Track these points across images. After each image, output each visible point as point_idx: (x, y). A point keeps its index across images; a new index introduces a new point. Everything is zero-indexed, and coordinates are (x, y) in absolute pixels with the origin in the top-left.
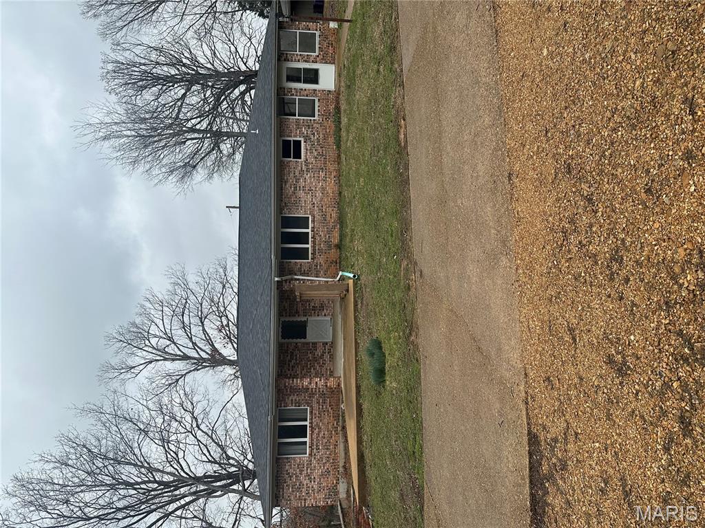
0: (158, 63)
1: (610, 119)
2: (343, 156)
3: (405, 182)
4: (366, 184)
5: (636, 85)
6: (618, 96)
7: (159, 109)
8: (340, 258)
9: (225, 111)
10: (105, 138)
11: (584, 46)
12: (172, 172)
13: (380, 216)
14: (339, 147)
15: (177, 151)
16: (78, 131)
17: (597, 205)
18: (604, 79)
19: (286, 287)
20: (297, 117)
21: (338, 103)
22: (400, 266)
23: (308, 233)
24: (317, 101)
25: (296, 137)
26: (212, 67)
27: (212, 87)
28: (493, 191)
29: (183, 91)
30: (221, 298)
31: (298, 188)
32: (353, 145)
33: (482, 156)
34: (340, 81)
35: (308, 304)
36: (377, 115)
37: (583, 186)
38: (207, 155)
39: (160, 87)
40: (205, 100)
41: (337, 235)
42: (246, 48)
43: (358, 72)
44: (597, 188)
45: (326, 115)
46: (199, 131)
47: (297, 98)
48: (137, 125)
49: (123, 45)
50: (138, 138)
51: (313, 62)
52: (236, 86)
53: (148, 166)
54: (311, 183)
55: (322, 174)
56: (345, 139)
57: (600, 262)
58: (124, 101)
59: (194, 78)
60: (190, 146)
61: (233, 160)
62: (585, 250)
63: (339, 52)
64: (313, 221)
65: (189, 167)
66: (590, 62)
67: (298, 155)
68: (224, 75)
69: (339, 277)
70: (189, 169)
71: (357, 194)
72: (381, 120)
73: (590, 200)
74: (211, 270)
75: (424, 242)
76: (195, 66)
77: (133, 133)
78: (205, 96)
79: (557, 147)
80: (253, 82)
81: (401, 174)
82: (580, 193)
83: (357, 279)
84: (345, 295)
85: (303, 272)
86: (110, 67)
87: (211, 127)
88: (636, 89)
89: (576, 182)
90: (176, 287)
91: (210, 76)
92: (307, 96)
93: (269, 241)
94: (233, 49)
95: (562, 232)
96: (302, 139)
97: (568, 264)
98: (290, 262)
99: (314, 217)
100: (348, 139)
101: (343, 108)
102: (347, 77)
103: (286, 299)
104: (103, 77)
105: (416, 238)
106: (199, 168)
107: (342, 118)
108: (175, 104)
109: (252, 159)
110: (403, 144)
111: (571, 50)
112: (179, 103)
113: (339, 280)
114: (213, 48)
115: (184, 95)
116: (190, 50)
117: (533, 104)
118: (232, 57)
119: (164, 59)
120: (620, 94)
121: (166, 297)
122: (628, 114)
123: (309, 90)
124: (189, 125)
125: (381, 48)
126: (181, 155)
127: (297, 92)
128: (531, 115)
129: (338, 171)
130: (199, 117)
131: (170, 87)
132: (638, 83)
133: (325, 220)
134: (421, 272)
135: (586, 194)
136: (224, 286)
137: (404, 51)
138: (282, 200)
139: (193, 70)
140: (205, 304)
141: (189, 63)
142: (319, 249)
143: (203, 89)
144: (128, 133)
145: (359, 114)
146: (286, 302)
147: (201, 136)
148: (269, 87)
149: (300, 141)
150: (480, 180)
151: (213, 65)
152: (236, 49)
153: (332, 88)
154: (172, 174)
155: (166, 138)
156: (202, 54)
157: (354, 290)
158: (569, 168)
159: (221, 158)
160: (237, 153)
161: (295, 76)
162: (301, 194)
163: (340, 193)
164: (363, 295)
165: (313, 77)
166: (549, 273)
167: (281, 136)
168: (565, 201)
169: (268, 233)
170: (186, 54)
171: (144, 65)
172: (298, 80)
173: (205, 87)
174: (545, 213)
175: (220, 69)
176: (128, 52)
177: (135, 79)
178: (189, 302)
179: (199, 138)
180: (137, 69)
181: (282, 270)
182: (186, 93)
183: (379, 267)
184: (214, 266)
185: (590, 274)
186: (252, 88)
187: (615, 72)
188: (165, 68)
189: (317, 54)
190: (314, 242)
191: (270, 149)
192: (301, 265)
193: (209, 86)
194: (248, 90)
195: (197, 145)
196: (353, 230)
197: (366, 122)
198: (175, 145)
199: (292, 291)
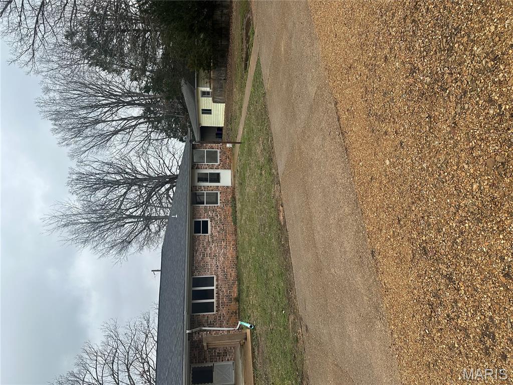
0: (109, 173)
1: (455, 213)
2: (238, 230)
3: (287, 251)
4: (257, 251)
5: (474, 188)
6: (458, 195)
7: (107, 204)
8: (239, 309)
9: (154, 202)
10: (65, 225)
11: (420, 158)
12: (112, 247)
13: (269, 276)
14: (235, 223)
15: (118, 231)
16: (46, 222)
17: (458, 284)
18: (443, 183)
19: (195, 338)
20: (205, 205)
21: (234, 194)
22: (288, 320)
23: (214, 289)
24: (219, 194)
25: (204, 218)
26: (146, 174)
27: (146, 186)
28: (361, 264)
29: (125, 190)
30: (144, 346)
31: (206, 255)
32: (245, 222)
33: (347, 236)
34: (235, 180)
35: (214, 351)
36: (262, 203)
37: (440, 266)
38: (139, 233)
39: (108, 188)
40: (140, 196)
41: (236, 290)
42: (171, 161)
43: (247, 175)
44: (455, 270)
45: (225, 203)
46: (134, 217)
47: (205, 192)
48: (89, 215)
49: (85, 162)
50: (90, 224)
51: (216, 168)
52: (163, 185)
53: (95, 244)
54: (216, 250)
55: (224, 244)
56: (240, 218)
57: (471, 336)
58: (82, 199)
59: (133, 181)
60: (128, 228)
61: (159, 235)
62: (454, 323)
63: (234, 162)
64: (217, 280)
65: (126, 243)
66: (428, 170)
67: (205, 231)
68: (155, 178)
69: (238, 326)
70: (125, 244)
71: (250, 258)
72: (265, 206)
73: (450, 279)
74: (137, 323)
75: (307, 301)
76: (134, 173)
77: (86, 221)
78: (140, 192)
79: (410, 233)
80: (175, 182)
81: (283, 245)
82: (439, 272)
83: (253, 329)
84: (244, 343)
85: (209, 323)
86: (75, 177)
87: (144, 214)
88: (474, 190)
89: (433, 262)
90: (109, 339)
91: (145, 180)
92: (212, 190)
93: (182, 299)
94: (162, 161)
95: (428, 304)
96: (209, 220)
97: (439, 334)
98: (199, 315)
99: (217, 276)
100: (242, 219)
101: (237, 197)
102: (240, 178)
103: (196, 347)
104: (68, 184)
105: (300, 297)
106: (133, 243)
107: (237, 204)
108: (119, 199)
109: (171, 235)
110: (282, 223)
111: (409, 161)
112: (121, 199)
113: (239, 329)
114: (148, 162)
115: (126, 193)
116: (131, 163)
117: (384, 199)
118: (161, 167)
119: (113, 170)
120: (461, 195)
121: (101, 348)
122: (471, 210)
123: (214, 187)
124: (128, 213)
125: (262, 160)
126: (120, 235)
127: (205, 188)
128: (383, 207)
129: (236, 240)
130: (136, 207)
131: (116, 188)
132: (475, 186)
133: (227, 279)
134: (307, 327)
135: (445, 273)
136: (147, 336)
137: (278, 162)
138: (193, 265)
139: (133, 176)
140: (131, 352)
141: (130, 171)
142: (222, 303)
143: (139, 188)
144: (83, 221)
145: (249, 202)
146: (196, 350)
147: (136, 220)
148: (186, 186)
149: (207, 221)
150: (348, 254)
151: (147, 172)
152: (164, 161)
153: (230, 184)
154: (113, 248)
155: (110, 223)
156: (140, 165)
157: (251, 340)
158: (425, 251)
159: (150, 234)
160: (162, 231)
161: (204, 178)
162: (208, 259)
163: (237, 257)
164: (259, 343)
165: (216, 178)
166: (423, 340)
167: (193, 218)
168: (426, 278)
169: (182, 291)
170: (129, 166)
171: (98, 174)
172: (206, 180)
173: (140, 186)
174: (410, 287)
175: (152, 174)
176: (88, 166)
177: (91, 184)
178: (118, 351)
179: (135, 222)
180: (93, 177)
181: (193, 323)
182: (127, 191)
183: (271, 320)
184: (140, 320)
185: (464, 346)
186: (174, 186)
187: (453, 178)
188: (113, 176)
189: (218, 163)
190: (218, 297)
191: (185, 229)
192: (208, 317)
193: (144, 186)
194: (171, 188)
195: (133, 227)
196: (248, 287)
197: (255, 207)
198: (116, 228)
199: (201, 341)
